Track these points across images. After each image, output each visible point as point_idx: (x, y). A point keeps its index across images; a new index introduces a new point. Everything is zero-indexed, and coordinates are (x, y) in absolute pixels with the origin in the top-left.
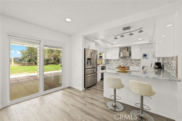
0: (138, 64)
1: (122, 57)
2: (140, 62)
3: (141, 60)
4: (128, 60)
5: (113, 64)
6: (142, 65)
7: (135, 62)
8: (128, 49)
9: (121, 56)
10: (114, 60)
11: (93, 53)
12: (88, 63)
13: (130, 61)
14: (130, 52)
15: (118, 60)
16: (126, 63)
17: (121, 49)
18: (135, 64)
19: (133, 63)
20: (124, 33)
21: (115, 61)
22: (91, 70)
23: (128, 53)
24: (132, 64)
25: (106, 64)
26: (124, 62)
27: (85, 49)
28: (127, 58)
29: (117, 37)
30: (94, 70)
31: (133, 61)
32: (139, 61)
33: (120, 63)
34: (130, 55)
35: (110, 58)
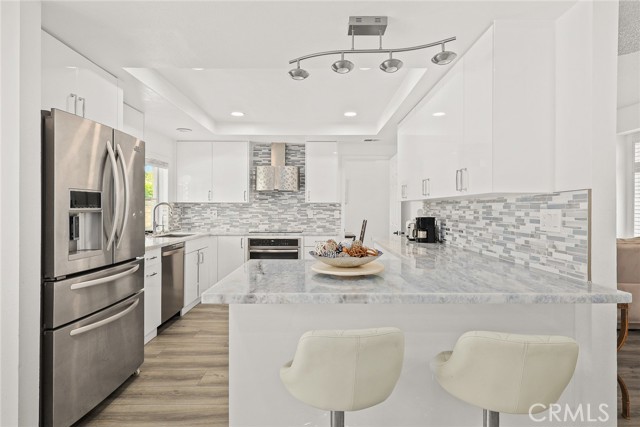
0: (327, 225)
1: (261, 193)
2: (336, 214)
3: (340, 205)
4: (290, 206)
5: (214, 231)
6: (343, 228)
7: (318, 216)
8: (291, 153)
9: (261, 186)
10: (221, 208)
11: (117, 156)
12: (73, 234)
13: (299, 211)
14: (299, 168)
15: (241, 208)
16: (281, 221)
17: (259, 152)
18: (319, 223)
19: (309, 221)
20: (353, 51)
21: (228, 212)
22: (88, 288)
23: (290, 172)
24: (305, 227)
25: (178, 229)
26: (271, 219)
27: (46, 117)
28: (286, 199)
29: (304, 65)
30: (111, 284)
31: (310, 213)
32: (333, 210)
33: (254, 221)
34: (301, 183)
35: (203, 199)
